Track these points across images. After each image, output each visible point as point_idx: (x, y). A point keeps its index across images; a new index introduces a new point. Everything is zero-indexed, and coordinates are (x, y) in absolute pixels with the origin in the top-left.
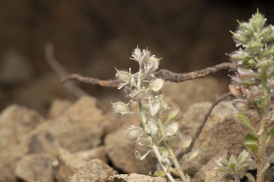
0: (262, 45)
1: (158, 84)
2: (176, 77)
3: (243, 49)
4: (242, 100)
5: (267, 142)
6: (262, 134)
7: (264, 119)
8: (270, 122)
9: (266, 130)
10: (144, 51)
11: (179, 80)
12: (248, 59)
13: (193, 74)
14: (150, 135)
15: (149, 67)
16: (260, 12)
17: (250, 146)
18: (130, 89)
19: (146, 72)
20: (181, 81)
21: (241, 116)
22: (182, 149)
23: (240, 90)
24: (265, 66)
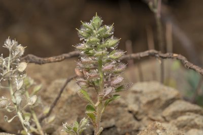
0: (99, 40)
1: (23, 66)
2: (40, 60)
3: (85, 42)
4: (84, 80)
5: (102, 111)
6: (99, 105)
7: (100, 94)
8: (104, 97)
9: (101, 103)
10: (13, 41)
11: (41, 63)
12: (88, 49)
13: (52, 59)
14: (15, 104)
15: (16, 53)
16: (98, 15)
17: (88, 114)
18: (2, 69)
19: (14, 57)
20: (43, 63)
21: (83, 92)
22: (43, 115)
23: (82, 72)
24: (100, 56)
